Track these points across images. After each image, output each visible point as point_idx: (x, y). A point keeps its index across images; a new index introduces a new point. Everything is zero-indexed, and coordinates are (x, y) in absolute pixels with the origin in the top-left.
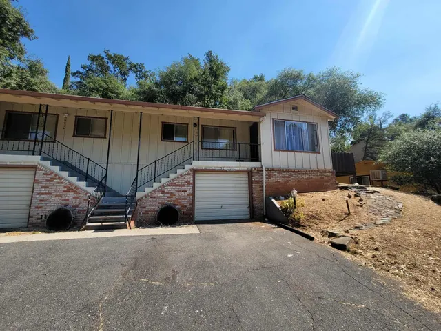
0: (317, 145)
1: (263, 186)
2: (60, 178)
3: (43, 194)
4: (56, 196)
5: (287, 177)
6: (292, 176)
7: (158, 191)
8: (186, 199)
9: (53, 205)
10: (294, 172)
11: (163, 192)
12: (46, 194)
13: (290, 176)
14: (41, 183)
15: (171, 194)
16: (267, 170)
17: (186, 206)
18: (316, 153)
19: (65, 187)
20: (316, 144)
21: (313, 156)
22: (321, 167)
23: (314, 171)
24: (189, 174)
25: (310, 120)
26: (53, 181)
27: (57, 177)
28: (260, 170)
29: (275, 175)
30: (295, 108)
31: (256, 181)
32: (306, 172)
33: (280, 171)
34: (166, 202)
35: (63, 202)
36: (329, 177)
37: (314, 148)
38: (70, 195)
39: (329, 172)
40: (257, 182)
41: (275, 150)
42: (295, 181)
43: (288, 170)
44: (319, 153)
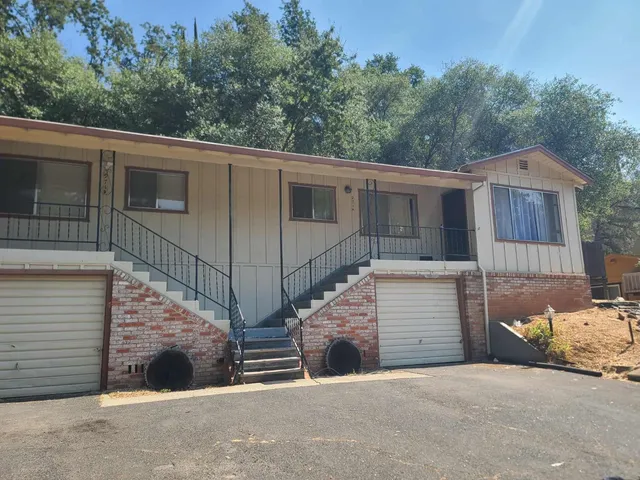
0: (560, 232)
1: (483, 305)
2: (156, 294)
3: (128, 325)
4: (153, 328)
5: (518, 287)
6: (525, 285)
7: (322, 315)
8: (366, 328)
9: (147, 346)
10: (528, 278)
11: (330, 317)
12: (134, 324)
13: (523, 285)
14: (123, 303)
15: (343, 321)
16: (489, 275)
17: (367, 342)
18: (560, 245)
19: (166, 311)
20: (558, 228)
21: (554, 249)
22: (567, 271)
23: (558, 277)
24: (368, 284)
25: (547, 187)
26: (143, 300)
27: (149, 292)
28: (477, 276)
29: (500, 284)
30: (524, 166)
31: (472, 295)
32: (546, 278)
33: (508, 277)
34: (335, 335)
35: (166, 340)
36: (580, 286)
37: (555, 236)
38: (177, 327)
39: (581, 278)
40: (475, 297)
41: (496, 240)
42: (531, 293)
43: (519, 276)
44: (564, 245)
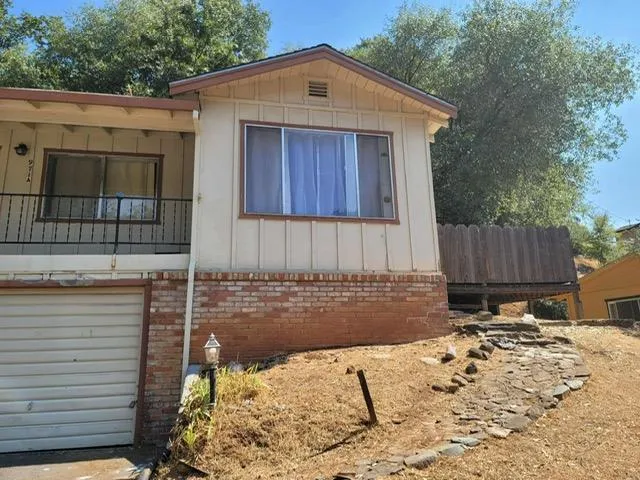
0: (390, 199)
1: (181, 333)
5: (275, 299)
6: (294, 294)
10: (300, 281)
13: (286, 296)
16: (205, 278)
18: (385, 222)
20: (385, 193)
21: (374, 231)
22: (401, 266)
23: (372, 279)
25: (369, 124)
28: (177, 281)
29: (233, 293)
30: (318, 91)
31: (163, 316)
32: (345, 280)
33: (252, 280)
36: (424, 294)
37: (380, 208)
39: (424, 280)
40: (166, 318)
41: (243, 216)
42: (306, 310)
43: (280, 278)
44: (396, 222)
